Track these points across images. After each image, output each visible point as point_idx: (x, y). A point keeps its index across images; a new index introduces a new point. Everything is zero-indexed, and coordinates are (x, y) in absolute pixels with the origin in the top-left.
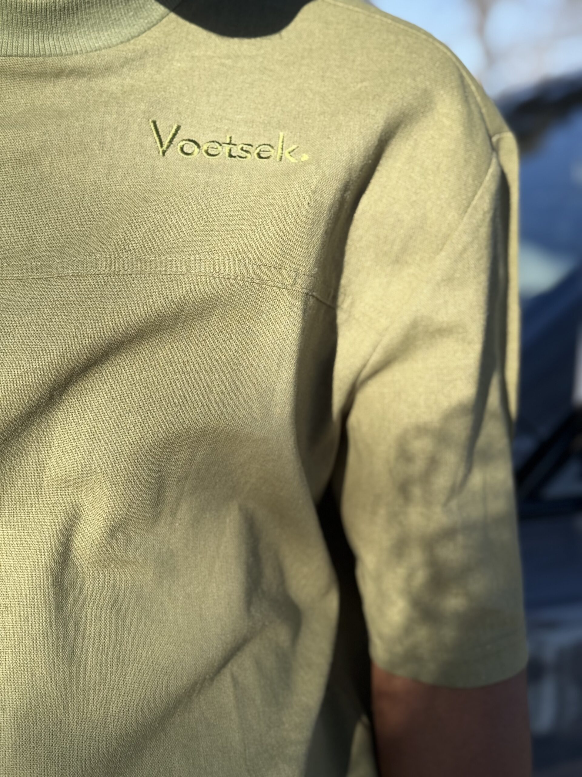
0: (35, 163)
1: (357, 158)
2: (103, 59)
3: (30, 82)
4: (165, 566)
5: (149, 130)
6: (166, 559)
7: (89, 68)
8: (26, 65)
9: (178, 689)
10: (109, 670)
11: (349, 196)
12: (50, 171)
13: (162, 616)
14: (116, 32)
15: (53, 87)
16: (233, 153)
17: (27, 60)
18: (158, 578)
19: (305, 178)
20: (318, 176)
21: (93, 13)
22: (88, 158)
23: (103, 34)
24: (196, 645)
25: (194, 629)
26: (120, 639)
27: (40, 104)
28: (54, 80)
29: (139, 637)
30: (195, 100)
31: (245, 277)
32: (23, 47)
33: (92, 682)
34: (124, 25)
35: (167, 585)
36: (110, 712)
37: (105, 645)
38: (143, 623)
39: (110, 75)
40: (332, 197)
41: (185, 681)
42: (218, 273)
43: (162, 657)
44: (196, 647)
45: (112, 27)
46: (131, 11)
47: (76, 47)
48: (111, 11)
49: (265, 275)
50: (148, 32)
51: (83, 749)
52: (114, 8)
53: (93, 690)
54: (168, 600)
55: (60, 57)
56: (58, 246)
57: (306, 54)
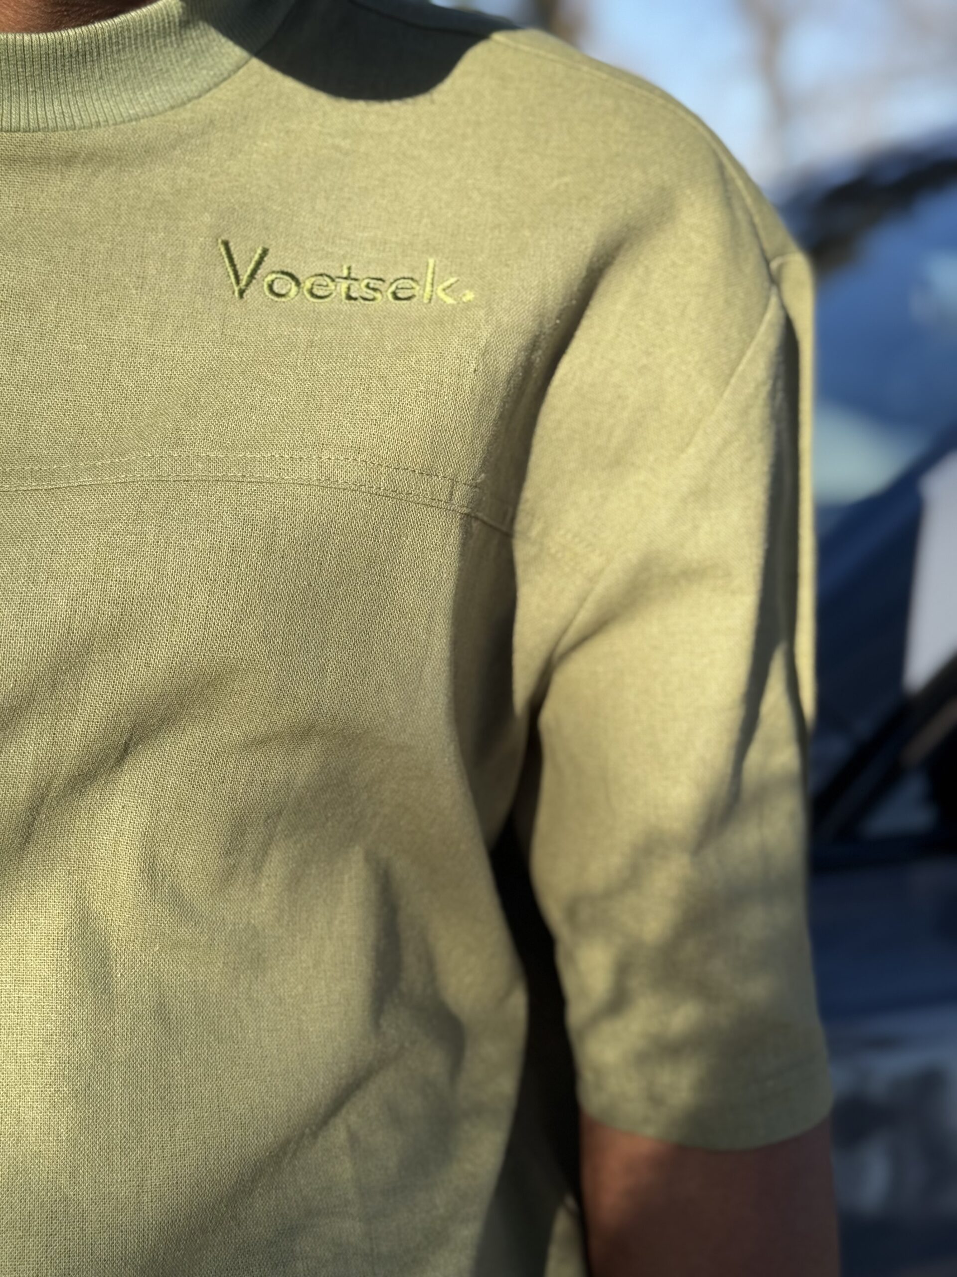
0: (31, 308)
1: (552, 298)
2: (141, 135)
3: (22, 172)
4: (243, 952)
5: (218, 255)
6: (245, 940)
7: (119, 149)
8: (15, 146)
9: (258, 1150)
10: (147, 1117)
11: (539, 358)
12: (56, 321)
13: (237, 1032)
14: (163, 91)
15: (60, 181)
16: (353, 292)
17: (18, 137)
18: (232, 971)
19: (469, 329)
20: (490, 326)
21: (124, 60)
22: (119, 301)
23: (142, 94)
24: (291, 1079)
25: (288, 1054)
26: (167, 1068)
27: (40, 209)
28: (61, 170)
29: (198, 1065)
30: (292, 207)
31: (372, 487)
32: (11, 116)
33: (119, 1136)
34: (175, 79)
35: (246, 983)
36: (146, 1186)
37: (141, 1076)
38: (205, 1043)
39: (152, 160)
40: (511, 360)
41: (271, 1137)
42: (329, 480)
43: (234, 1099)
44: (291, 1083)
45: (156, 83)
46: (187, 57)
47: (97, 116)
48: (154, 56)
49: (405, 485)
50: (214, 91)
51: (100, 1244)
52: (159, 53)
53: (121, 1148)
54: (247, 1006)
55: (71, 132)
56: (68, 440)
57: (469, 130)
